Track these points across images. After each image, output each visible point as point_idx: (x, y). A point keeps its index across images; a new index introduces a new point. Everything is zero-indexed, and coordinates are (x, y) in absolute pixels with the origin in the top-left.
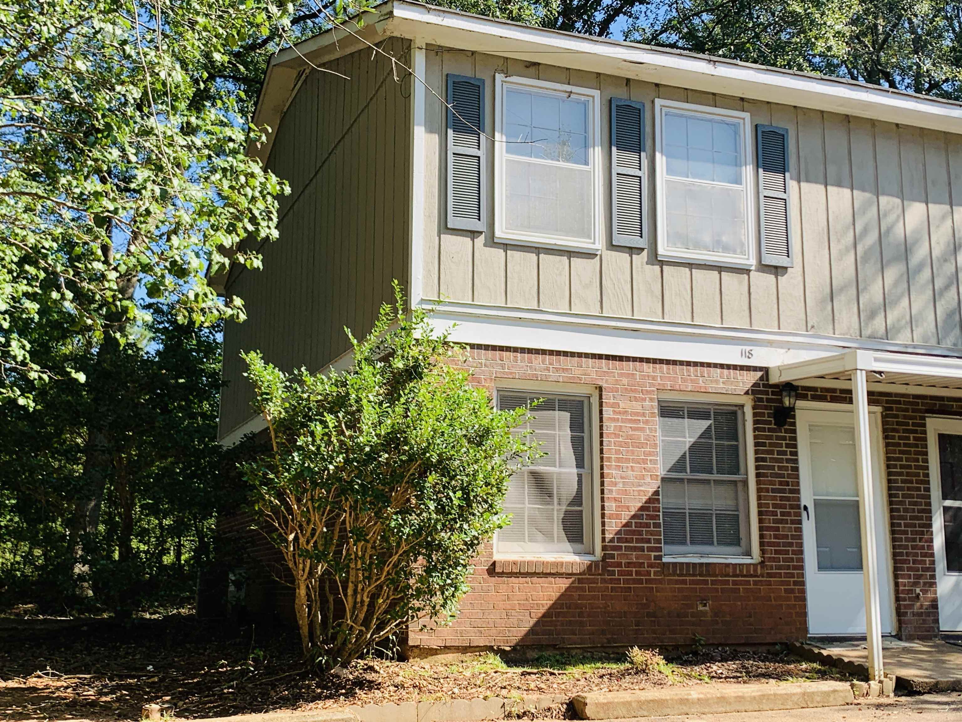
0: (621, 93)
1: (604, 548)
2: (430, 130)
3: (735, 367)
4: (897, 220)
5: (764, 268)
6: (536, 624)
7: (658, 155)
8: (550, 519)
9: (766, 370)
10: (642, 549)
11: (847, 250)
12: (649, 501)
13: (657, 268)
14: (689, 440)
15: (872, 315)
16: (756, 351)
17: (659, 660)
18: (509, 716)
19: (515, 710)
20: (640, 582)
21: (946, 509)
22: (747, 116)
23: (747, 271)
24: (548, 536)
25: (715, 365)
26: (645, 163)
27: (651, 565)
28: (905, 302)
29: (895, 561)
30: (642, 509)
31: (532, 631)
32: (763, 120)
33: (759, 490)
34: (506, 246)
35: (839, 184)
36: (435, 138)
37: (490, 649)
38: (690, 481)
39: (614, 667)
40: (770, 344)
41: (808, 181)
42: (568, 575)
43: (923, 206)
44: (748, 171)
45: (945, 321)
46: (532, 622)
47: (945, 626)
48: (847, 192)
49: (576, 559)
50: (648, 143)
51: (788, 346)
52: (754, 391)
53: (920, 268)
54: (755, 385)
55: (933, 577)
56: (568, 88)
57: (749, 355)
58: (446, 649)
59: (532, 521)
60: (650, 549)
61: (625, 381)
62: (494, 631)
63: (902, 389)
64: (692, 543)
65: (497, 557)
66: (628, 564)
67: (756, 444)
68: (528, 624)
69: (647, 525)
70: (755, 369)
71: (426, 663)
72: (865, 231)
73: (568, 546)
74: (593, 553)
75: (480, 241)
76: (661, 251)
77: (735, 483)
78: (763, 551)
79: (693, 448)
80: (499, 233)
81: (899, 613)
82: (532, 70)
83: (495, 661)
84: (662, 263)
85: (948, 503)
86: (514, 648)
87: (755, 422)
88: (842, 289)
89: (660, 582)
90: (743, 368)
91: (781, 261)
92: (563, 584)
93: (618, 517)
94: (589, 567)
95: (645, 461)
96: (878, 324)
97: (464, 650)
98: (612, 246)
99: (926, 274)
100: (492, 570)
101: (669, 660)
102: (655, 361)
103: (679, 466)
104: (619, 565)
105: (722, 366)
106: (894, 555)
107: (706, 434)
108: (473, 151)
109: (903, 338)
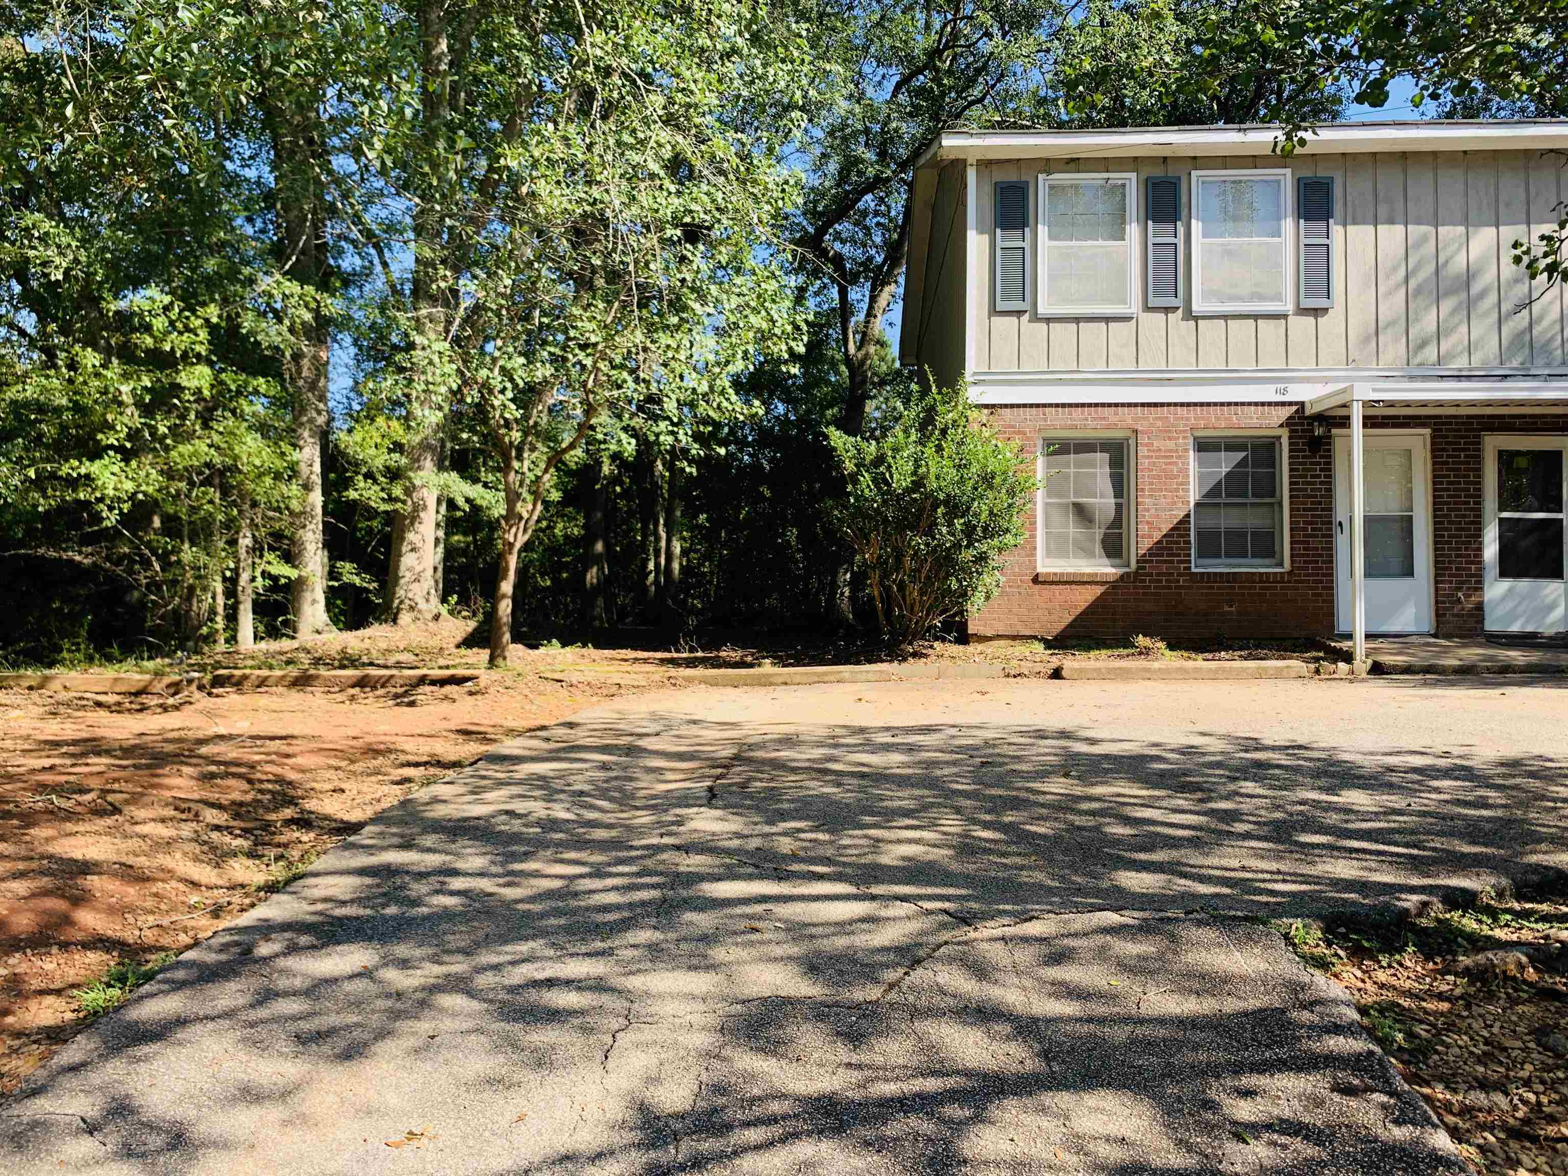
0: (1158, 172)
1: (1138, 562)
2: (981, 232)
3: (1270, 404)
4: (1459, 249)
5: (1302, 311)
6: (1075, 620)
7: (1193, 221)
8: (1093, 540)
9: (1302, 404)
10: (1172, 562)
11: (1398, 287)
12: (1180, 522)
13: (1192, 323)
14: (1224, 470)
15: (1423, 344)
16: (1291, 387)
17: (1161, 645)
18: (1008, 676)
19: (1012, 673)
20: (1169, 588)
21: (1501, 520)
22: (1288, 171)
23: (1285, 316)
24: (1090, 554)
25: (1250, 404)
26: (1181, 230)
27: (1179, 575)
28: (1464, 328)
29: (1436, 568)
30: (1172, 529)
31: (1071, 626)
32: (1307, 173)
33: (1291, 510)
34: (1048, 320)
35: (1391, 221)
36: (986, 237)
37: (1035, 637)
38: (1252, 505)
39: (1125, 652)
40: (1308, 380)
41: (1355, 223)
42: (1103, 583)
43: (1494, 229)
44: (1288, 224)
45: (1511, 343)
46: (1071, 619)
47: (1491, 625)
48: (1400, 228)
49: (1113, 570)
50: (1184, 213)
51: (1326, 381)
52: (1289, 423)
53: (1483, 294)
54: (1289, 418)
55: (1480, 582)
56: (1106, 175)
57: (1285, 392)
58: (999, 637)
59: (1076, 542)
60: (1180, 562)
61: (1160, 423)
62: (1037, 625)
63: (1452, 411)
64: (1227, 556)
65: (1040, 569)
66: (1158, 574)
67: (1291, 470)
68: (1068, 619)
69: (1178, 543)
70: (1291, 404)
71: (980, 647)
72: (1419, 266)
73: (1106, 561)
74: (1128, 566)
75: (1026, 317)
76: (1195, 307)
77: (1272, 504)
78: (1292, 562)
79: (1228, 474)
80: (1042, 310)
81: (1439, 615)
82: (1072, 165)
83: (1039, 647)
84: (1196, 319)
85: (1505, 515)
86: (1056, 638)
87: (1291, 451)
88: (1390, 324)
89: (1190, 588)
90: (1277, 404)
91: (1322, 303)
92: (1099, 590)
93: (1150, 536)
94: (1122, 576)
95: (1177, 490)
96: (1430, 353)
97: (1014, 638)
98: (1147, 309)
99: (1492, 298)
100: (1036, 580)
101: (1171, 647)
102: (1189, 405)
103: (1214, 492)
104: (1151, 575)
105: (1256, 404)
106: (1436, 562)
107: (1242, 463)
108: (1020, 244)
109: (1460, 363)
